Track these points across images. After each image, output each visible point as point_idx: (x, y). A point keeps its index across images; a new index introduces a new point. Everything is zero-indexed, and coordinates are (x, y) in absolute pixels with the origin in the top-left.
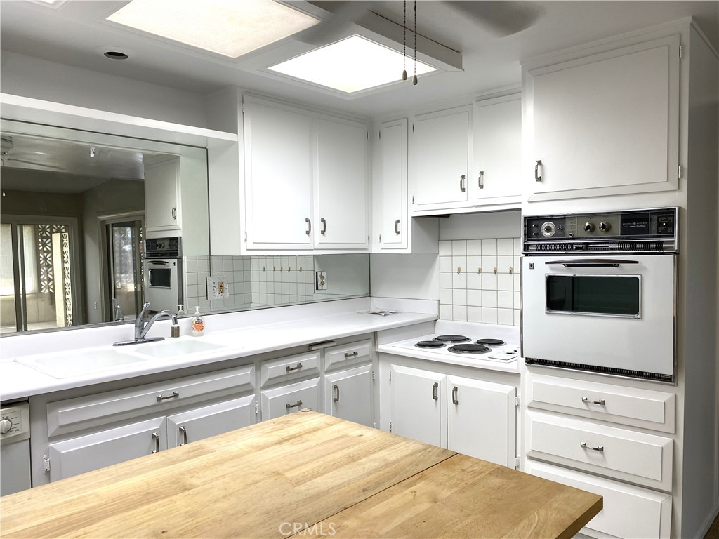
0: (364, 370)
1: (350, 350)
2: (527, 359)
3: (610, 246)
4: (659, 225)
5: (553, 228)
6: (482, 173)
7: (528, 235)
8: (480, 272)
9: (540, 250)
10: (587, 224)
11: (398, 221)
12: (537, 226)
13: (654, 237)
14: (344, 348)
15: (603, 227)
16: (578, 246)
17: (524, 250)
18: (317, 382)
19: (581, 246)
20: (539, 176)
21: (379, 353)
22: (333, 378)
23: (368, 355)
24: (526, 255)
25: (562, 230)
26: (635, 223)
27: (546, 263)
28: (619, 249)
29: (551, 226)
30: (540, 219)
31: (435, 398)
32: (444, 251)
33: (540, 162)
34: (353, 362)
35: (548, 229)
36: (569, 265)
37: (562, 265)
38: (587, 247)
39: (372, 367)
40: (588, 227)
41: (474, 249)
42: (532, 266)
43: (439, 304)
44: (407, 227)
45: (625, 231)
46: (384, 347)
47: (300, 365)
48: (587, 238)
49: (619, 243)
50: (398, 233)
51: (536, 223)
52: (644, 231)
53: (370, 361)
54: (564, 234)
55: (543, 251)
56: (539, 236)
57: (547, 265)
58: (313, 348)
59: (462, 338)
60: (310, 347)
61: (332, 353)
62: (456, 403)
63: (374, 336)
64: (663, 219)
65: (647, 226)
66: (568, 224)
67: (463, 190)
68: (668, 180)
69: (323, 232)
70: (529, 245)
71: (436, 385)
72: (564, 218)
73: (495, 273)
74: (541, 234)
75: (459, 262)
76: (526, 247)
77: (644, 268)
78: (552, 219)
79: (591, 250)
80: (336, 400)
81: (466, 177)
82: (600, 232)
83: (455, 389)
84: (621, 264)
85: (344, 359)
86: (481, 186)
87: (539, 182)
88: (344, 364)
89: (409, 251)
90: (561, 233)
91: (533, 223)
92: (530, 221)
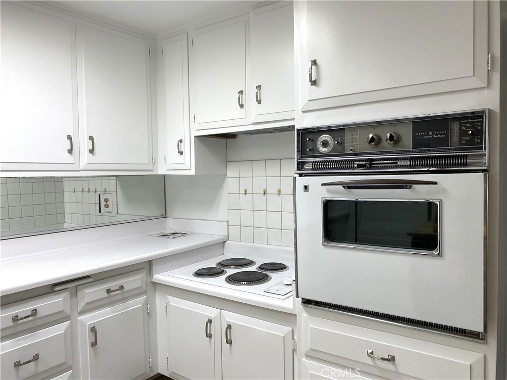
0: (136, 304)
1: (113, 284)
2: (303, 299)
3: (399, 163)
4: (463, 133)
5: (330, 142)
6: (259, 87)
7: (302, 152)
8: (265, 193)
9: (316, 169)
10: (371, 136)
11: (181, 141)
12: (313, 140)
13: (456, 149)
14: (106, 282)
15: (392, 138)
16: (360, 163)
17: (298, 169)
18: (66, 327)
19: (364, 163)
20: (313, 79)
21: (155, 284)
22: (90, 319)
23: (140, 287)
24: (301, 175)
25: (341, 143)
26: (430, 133)
27: (322, 185)
28: (410, 166)
29: (328, 139)
30: (316, 132)
31: (209, 336)
32: (232, 172)
33: (314, 62)
34: (120, 297)
35: (325, 144)
36: (349, 186)
37: (341, 187)
38: (370, 165)
39: (147, 300)
40: (372, 139)
41: (259, 170)
42: (306, 188)
43: (228, 225)
44: (189, 147)
45: (418, 144)
46: (160, 277)
47: (35, 312)
48: (371, 154)
49: (411, 159)
50: (181, 153)
51: (311, 136)
52: (444, 142)
53: (145, 293)
54: (344, 149)
55: (320, 169)
56: (315, 153)
57: (324, 187)
58: (57, 289)
59: (247, 262)
60: (53, 288)
61: (87, 291)
62: (230, 342)
63: (148, 265)
64: (468, 125)
65: (447, 135)
66: (348, 136)
67: (242, 106)
68: (474, 75)
69: (92, 151)
70: (304, 163)
71: (210, 321)
72: (344, 129)
73: (279, 194)
74: (317, 150)
75: (246, 184)
76: (300, 166)
77: (444, 191)
78: (329, 130)
79: (376, 168)
80: (94, 344)
81: (244, 92)
82: (386, 145)
83: (229, 327)
84: (415, 186)
85: (106, 295)
86: (259, 102)
87: (313, 87)
88: (107, 301)
89: (192, 172)
90: (340, 148)
91: (307, 137)
92: (304, 133)
